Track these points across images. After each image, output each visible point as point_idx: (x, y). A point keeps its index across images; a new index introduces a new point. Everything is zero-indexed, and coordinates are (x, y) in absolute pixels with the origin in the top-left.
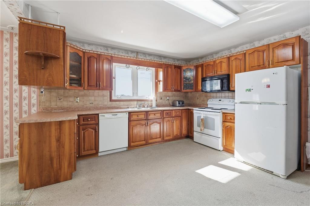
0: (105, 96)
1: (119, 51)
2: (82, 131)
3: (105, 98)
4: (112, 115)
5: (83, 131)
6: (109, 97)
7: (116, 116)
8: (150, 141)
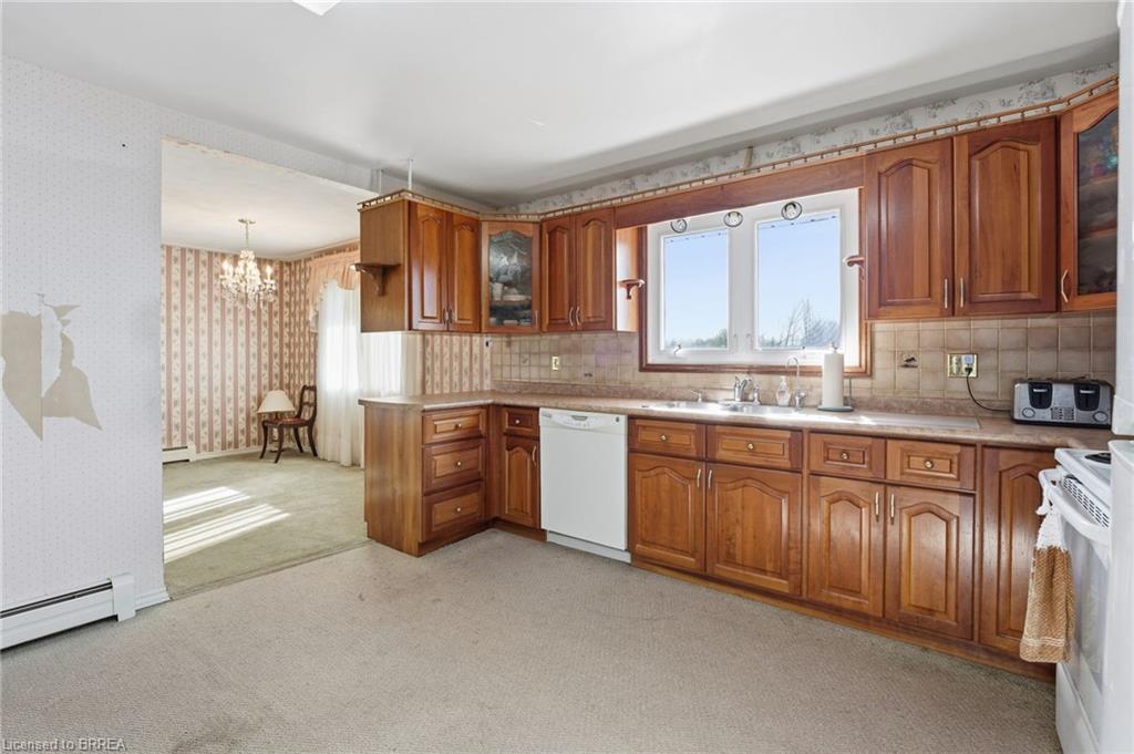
0: (626, 351)
1: (672, 173)
2: (507, 452)
3: (627, 357)
4: (574, 417)
5: (509, 450)
6: (636, 353)
7: (583, 423)
8: (723, 570)
